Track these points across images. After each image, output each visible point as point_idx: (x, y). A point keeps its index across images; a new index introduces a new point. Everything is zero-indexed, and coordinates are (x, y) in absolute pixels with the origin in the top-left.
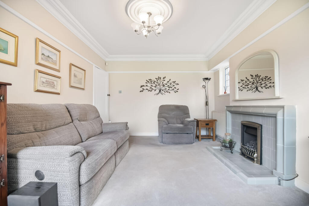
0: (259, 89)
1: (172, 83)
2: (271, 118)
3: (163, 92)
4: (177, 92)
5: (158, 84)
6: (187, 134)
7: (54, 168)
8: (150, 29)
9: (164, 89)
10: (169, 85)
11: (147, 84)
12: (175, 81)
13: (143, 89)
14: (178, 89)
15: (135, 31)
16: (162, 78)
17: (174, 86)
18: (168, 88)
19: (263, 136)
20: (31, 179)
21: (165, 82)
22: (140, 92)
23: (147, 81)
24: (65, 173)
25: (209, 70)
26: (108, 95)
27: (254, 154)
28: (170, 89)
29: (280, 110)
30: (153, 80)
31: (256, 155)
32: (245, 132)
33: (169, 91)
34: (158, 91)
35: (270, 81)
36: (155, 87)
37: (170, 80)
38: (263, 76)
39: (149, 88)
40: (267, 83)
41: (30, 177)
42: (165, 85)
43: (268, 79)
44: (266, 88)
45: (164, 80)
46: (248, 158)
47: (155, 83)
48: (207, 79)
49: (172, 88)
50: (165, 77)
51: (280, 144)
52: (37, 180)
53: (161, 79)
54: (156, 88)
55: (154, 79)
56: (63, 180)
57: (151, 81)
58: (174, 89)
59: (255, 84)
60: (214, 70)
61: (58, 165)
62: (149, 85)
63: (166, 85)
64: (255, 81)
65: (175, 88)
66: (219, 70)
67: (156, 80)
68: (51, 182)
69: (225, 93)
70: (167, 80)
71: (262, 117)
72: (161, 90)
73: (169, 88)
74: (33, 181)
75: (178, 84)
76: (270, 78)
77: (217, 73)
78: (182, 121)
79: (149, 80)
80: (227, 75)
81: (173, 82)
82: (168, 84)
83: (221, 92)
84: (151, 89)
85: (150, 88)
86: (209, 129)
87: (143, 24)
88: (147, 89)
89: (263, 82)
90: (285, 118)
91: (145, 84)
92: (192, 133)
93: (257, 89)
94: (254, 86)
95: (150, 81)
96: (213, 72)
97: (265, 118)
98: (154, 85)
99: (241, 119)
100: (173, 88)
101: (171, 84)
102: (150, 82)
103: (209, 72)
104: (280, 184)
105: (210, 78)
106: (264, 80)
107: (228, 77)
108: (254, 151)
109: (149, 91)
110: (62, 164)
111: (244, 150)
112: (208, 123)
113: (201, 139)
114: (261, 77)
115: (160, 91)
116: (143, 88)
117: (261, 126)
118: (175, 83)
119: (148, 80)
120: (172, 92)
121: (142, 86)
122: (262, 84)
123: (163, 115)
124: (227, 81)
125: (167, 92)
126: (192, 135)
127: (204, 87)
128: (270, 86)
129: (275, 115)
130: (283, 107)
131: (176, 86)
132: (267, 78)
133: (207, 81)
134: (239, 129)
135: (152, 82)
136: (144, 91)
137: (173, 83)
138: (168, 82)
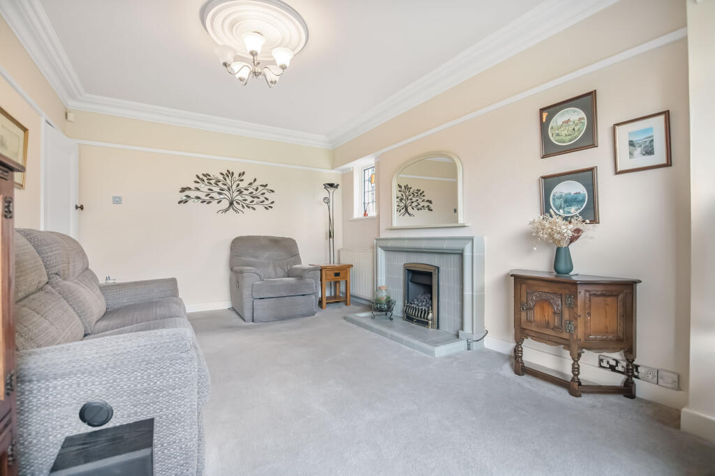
0: (410, 209)
1: (260, 188)
2: (452, 256)
3: (239, 207)
4: (271, 207)
5: (226, 187)
6: (303, 295)
7: (145, 384)
8: (258, 69)
9: (241, 199)
10: (253, 191)
11: (197, 185)
12: (267, 185)
13: (188, 197)
14: (273, 202)
15: (225, 64)
16: (236, 175)
17: (264, 196)
18: (250, 199)
19: (441, 283)
20: (67, 432)
21: (243, 185)
22: (180, 202)
23: (198, 177)
24: (176, 390)
25: (332, 169)
26: (77, 207)
27: (428, 313)
28: (256, 200)
29: (467, 243)
30: (212, 177)
31: (430, 315)
32: (411, 281)
33: (254, 206)
34: (225, 204)
35: (423, 198)
36: (220, 194)
37: (255, 180)
38: (414, 188)
39: (202, 196)
40: (420, 200)
41: (62, 427)
42: (242, 190)
43: (421, 194)
44: (418, 209)
45: (242, 180)
46: (419, 322)
47: (220, 184)
48: (331, 185)
49: (259, 198)
50: (244, 173)
51: (467, 292)
52: (86, 429)
53: (234, 176)
54: (222, 196)
55: (215, 173)
56: (170, 409)
57: (208, 179)
58: (263, 202)
59: (403, 201)
60: (342, 170)
61: (159, 375)
62: (204, 188)
63: (245, 192)
64: (404, 197)
65: (267, 199)
66: (353, 171)
67: (221, 178)
68: (135, 420)
69: (365, 215)
70: (247, 179)
71: (439, 255)
72: (235, 203)
73: (252, 199)
74: (75, 433)
75: (273, 191)
76: (423, 192)
77: (348, 176)
78: (286, 270)
79: (203, 175)
80: (366, 182)
81: (262, 186)
82: (251, 190)
83: (358, 213)
84: (208, 198)
85: (207, 195)
86: (337, 285)
87: (252, 57)
88: (198, 198)
89: (414, 199)
90: (474, 254)
91: (193, 186)
92: (313, 294)
93: (406, 210)
94: (402, 204)
95: (205, 178)
96: (340, 173)
97: (444, 255)
98: (216, 189)
99: (402, 261)
100: (262, 198)
101: (257, 190)
102: (206, 181)
103: (333, 171)
104: (469, 349)
105: (338, 185)
106: (416, 194)
107: (369, 186)
108: (428, 310)
109: (203, 202)
110: (171, 370)
111: (410, 311)
112: (338, 272)
113: (327, 303)
114: (412, 190)
115: (231, 204)
116: (187, 193)
117: (438, 268)
118: (267, 188)
119: (201, 176)
120: (260, 208)
121: (183, 190)
122: (412, 202)
123: (243, 258)
124: (366, 194)
125: (249, 207)
126: (313, 297)
127: (327, 200)
128: (423, 206)
129: (461, 252)
130: (472, 239)
131: (267, 195)
132: (419, 193)
133: (331, 190)
134: (400, 276)
135: (213, 182)
136: (190, 201)
137: (263, 188)
138: (250, 184)
